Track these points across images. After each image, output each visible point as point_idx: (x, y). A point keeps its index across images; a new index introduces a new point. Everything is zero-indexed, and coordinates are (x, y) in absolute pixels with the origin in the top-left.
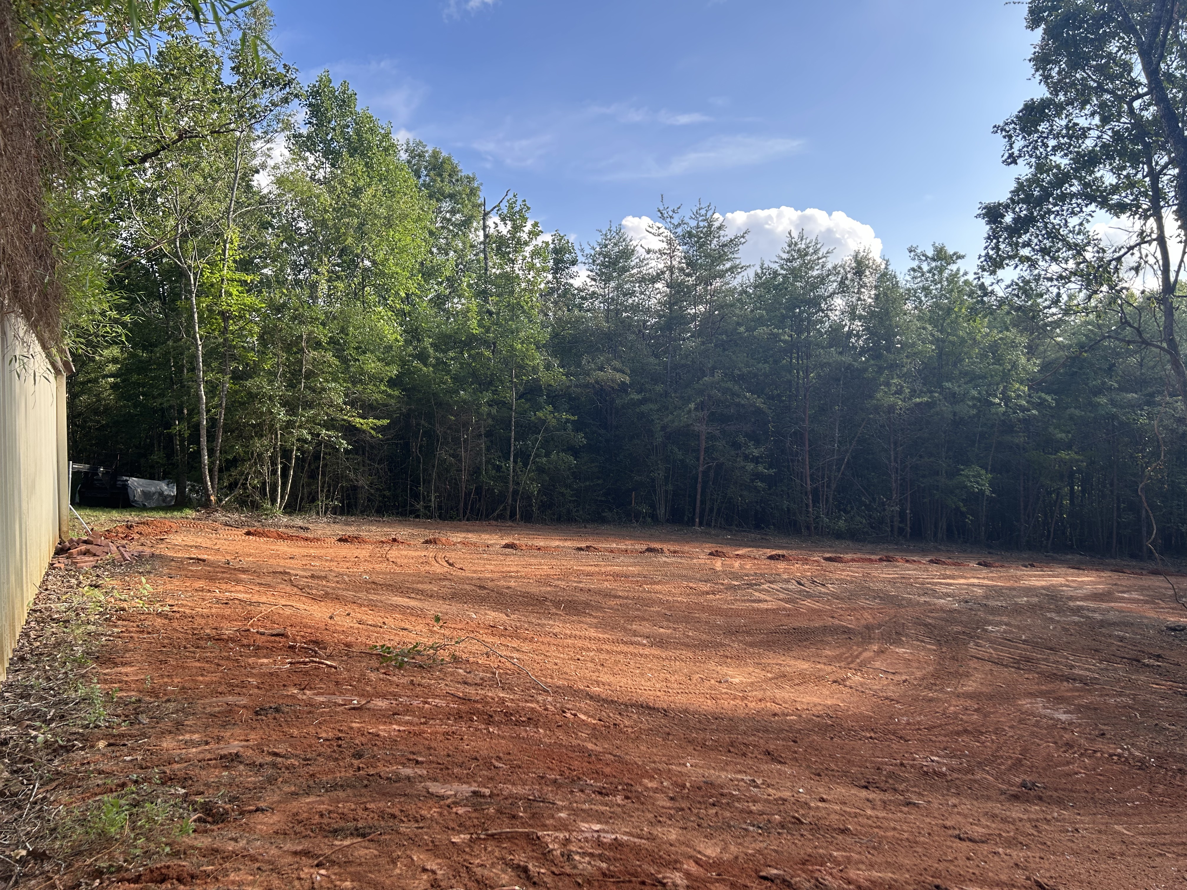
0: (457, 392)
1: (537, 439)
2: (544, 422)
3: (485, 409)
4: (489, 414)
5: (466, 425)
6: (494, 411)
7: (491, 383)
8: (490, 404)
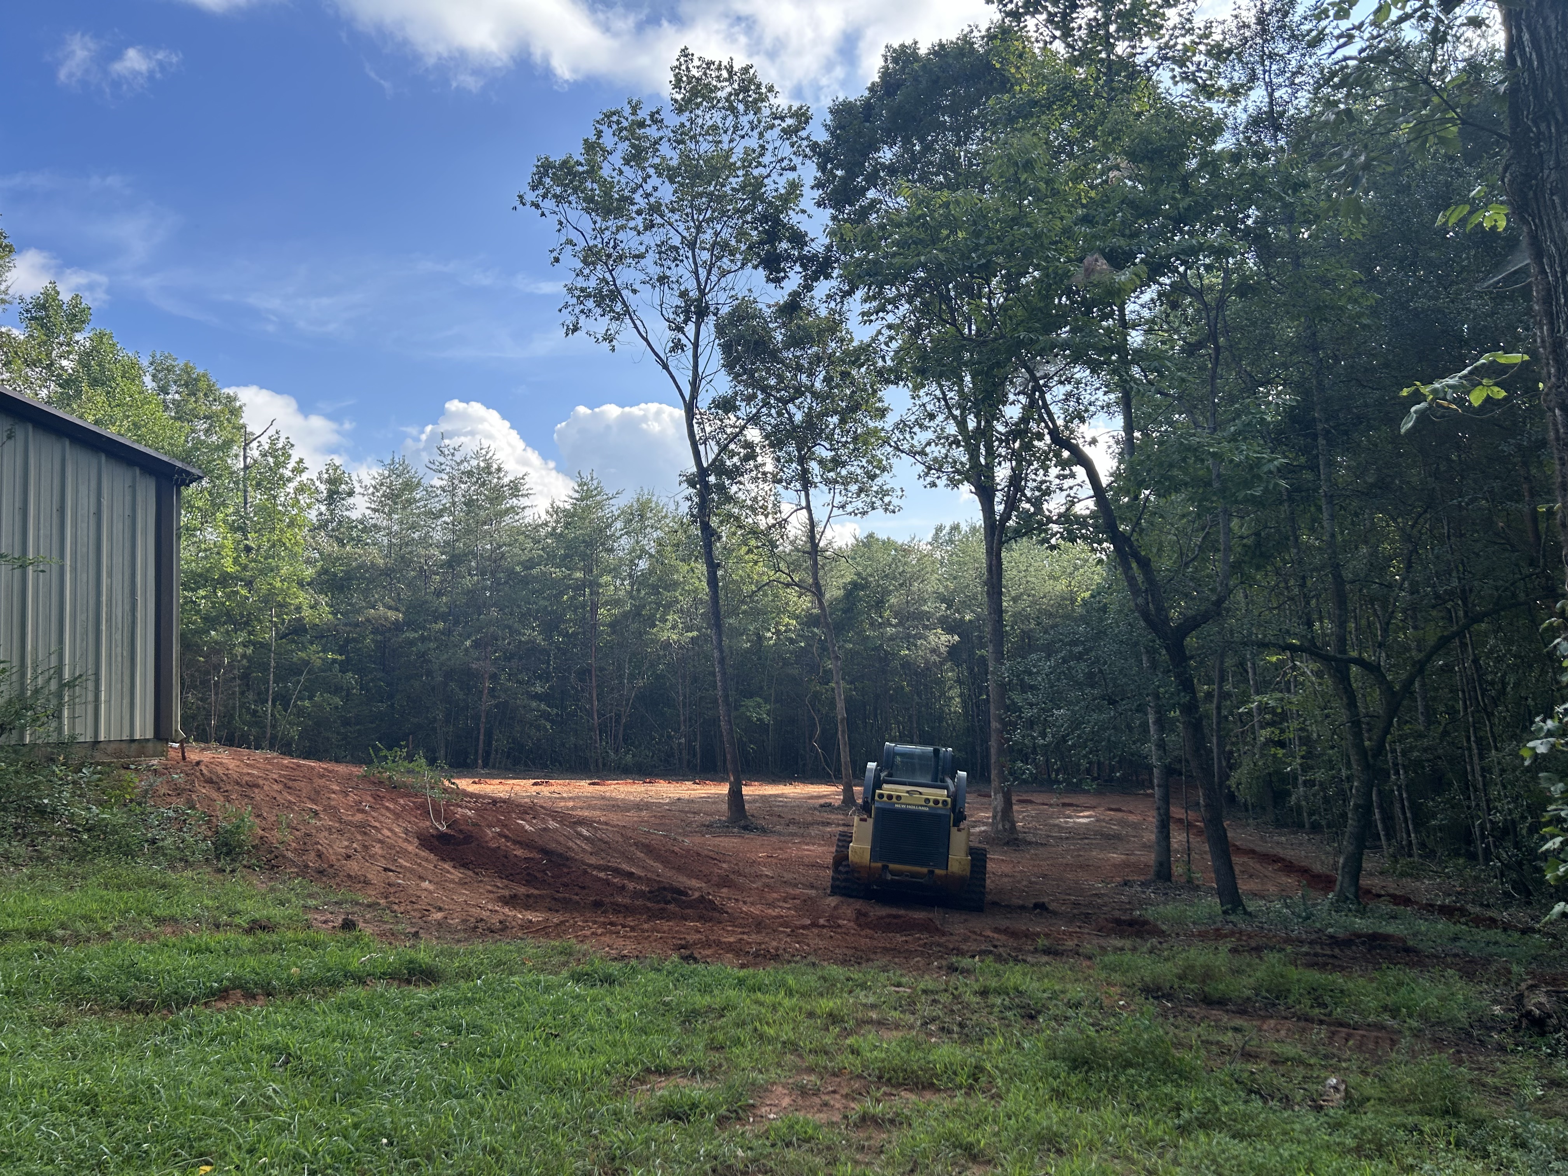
0: (208, 632)
1: (298, 682)
2: (307, 663)
3: (240, 650)
4: (244, 656)
5: (217, 667)
6: (249, 651)
7: (247, 624)
8: (245, 645)
